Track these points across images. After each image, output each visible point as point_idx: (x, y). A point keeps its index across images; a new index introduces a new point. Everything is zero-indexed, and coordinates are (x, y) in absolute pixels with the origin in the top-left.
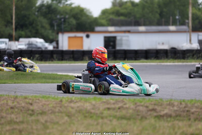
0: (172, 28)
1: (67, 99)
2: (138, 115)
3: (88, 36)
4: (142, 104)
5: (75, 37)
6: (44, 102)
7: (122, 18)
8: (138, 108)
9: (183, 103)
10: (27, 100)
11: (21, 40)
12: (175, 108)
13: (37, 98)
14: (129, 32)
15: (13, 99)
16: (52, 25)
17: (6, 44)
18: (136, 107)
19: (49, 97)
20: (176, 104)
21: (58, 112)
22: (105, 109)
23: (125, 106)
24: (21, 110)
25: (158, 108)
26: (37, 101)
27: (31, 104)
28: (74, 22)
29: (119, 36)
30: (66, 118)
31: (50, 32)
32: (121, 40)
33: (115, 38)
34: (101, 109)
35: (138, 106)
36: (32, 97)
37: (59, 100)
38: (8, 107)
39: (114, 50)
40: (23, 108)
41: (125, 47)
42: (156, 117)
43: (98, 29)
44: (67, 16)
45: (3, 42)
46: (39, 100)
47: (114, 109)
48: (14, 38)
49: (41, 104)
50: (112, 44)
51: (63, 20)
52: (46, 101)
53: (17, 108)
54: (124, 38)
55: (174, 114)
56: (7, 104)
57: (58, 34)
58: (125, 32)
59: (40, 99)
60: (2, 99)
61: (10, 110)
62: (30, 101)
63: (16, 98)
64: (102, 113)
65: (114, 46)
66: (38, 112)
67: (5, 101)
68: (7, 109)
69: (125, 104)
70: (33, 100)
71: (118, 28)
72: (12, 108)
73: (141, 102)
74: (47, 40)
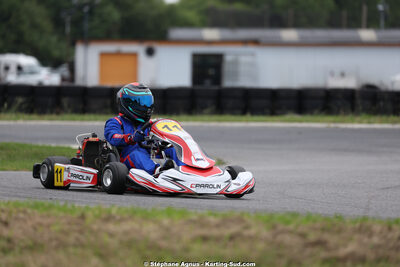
0: (367, 34)
1: (97, 212)
2: (280, 256)
3: (150, 52)
4: (291, 227)
5: (118, 54)
6: (38, 220)
7: (239, 7)
8: (280, 238)
9: (395, 227)
12: (376, 240)
13: (21, 208)
14: (256, 42)
16: (58, 23)
18: (275, 236)
19: (50, 207)
20: (377, 228)
21: (75, 246)
22: (194, 240)
23: (246, 233)
25: (332, 239)
26: (21, 215)
27: (6, 224)
28: (115, 15)
29: (230, 53)
30: (95, 261)
31: (54, 39)
32: (236, 63)
33: (219, 57)
34: (186, 237)
35: (283, 232)
36: (9, 203)
37: (78, 213)
39: (216, 88)
41: (245, 82)
42: (325, 261)
43: (177, 33)
46: (25, 212)
47: (218, 239)
49: (30, 223)
50: (211, 72)
51: (86, 9)
52: (42, 217)
54: (244, 59)
55: (371, 256)
57: (73, 44)
58: (245, 42)
59: (29, 211)
62: (4, 216)
64: (186, 250)
65: (217, 79)
66: (22, 244)
69: (247, 227)
70: (10, 213)
71: (227, 34)
73: (287, 223)
74: (48, 60)
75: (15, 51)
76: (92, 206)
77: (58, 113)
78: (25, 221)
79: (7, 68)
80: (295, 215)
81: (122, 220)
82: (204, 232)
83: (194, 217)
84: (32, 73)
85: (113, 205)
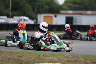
1: (43, 54)
3: (56, 16)
4: (89, 58)
5: (48, 17)
6: (29, 56)
7: (77, 5)
8: (86, 61)
10: (18, 55)
11: (14, 17)
13: (25, 53)
14: (81, 14)
15: (10, 54)
16: (34, 9)
17: (5, 19)
18: (85, 60)
19: (31, 53)
22: (66, 61)
23: (79, 60)
24: (15, 61)
26: (25, 55)
27: (21, 57)
28: (47, 7)
29: (75, 17)
31: (33, 13)
32: (76, 19)
33: (72, 18)
34: (64, 61)
35: (87, 60)
36: (22, 52)
37: (38, 55)
38: (7, 58)
39: (71, 25)
40: (16, 59)
41: (78, 24)
43: (62, 12)
44: (43, 4)
45: (4, 19)
46: (25, 54)
47: (72, 61)
48: (10, 16)
49: (27, 57)
50: (70, 21)
51: (40, 6)
52: (30, 55)
53: (12, 59)
54: (78, 18)
56: (6, 57)
57: (37, 14)
58: (78, 14)
59: (27, 54)
60: (3, 53)
61: (8, 61)
62: (20, 55)
63: (11, 53)
65: (72, 23)
66: (25, 62)
67: (5, 55)
68: (6, 60)
69: (79, 58)
70: (22, 54)
71: (74, 12)
72: (9, 59)
73: (88, 57)
74: (31, 18)
75: (23, 16)
76: (41, 53)
77: (33, 31)
78: (25, 56)
79: (21, 20)
80: (90, 55)
81: (49, 56)
82: (68, 59)
83: (66, 56)
84: (27, 21)
85: (47, 53)
